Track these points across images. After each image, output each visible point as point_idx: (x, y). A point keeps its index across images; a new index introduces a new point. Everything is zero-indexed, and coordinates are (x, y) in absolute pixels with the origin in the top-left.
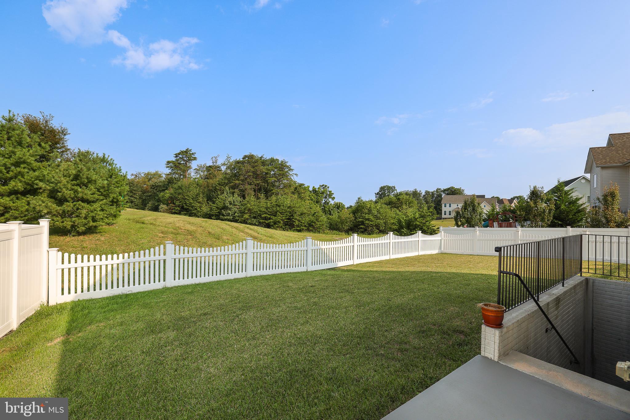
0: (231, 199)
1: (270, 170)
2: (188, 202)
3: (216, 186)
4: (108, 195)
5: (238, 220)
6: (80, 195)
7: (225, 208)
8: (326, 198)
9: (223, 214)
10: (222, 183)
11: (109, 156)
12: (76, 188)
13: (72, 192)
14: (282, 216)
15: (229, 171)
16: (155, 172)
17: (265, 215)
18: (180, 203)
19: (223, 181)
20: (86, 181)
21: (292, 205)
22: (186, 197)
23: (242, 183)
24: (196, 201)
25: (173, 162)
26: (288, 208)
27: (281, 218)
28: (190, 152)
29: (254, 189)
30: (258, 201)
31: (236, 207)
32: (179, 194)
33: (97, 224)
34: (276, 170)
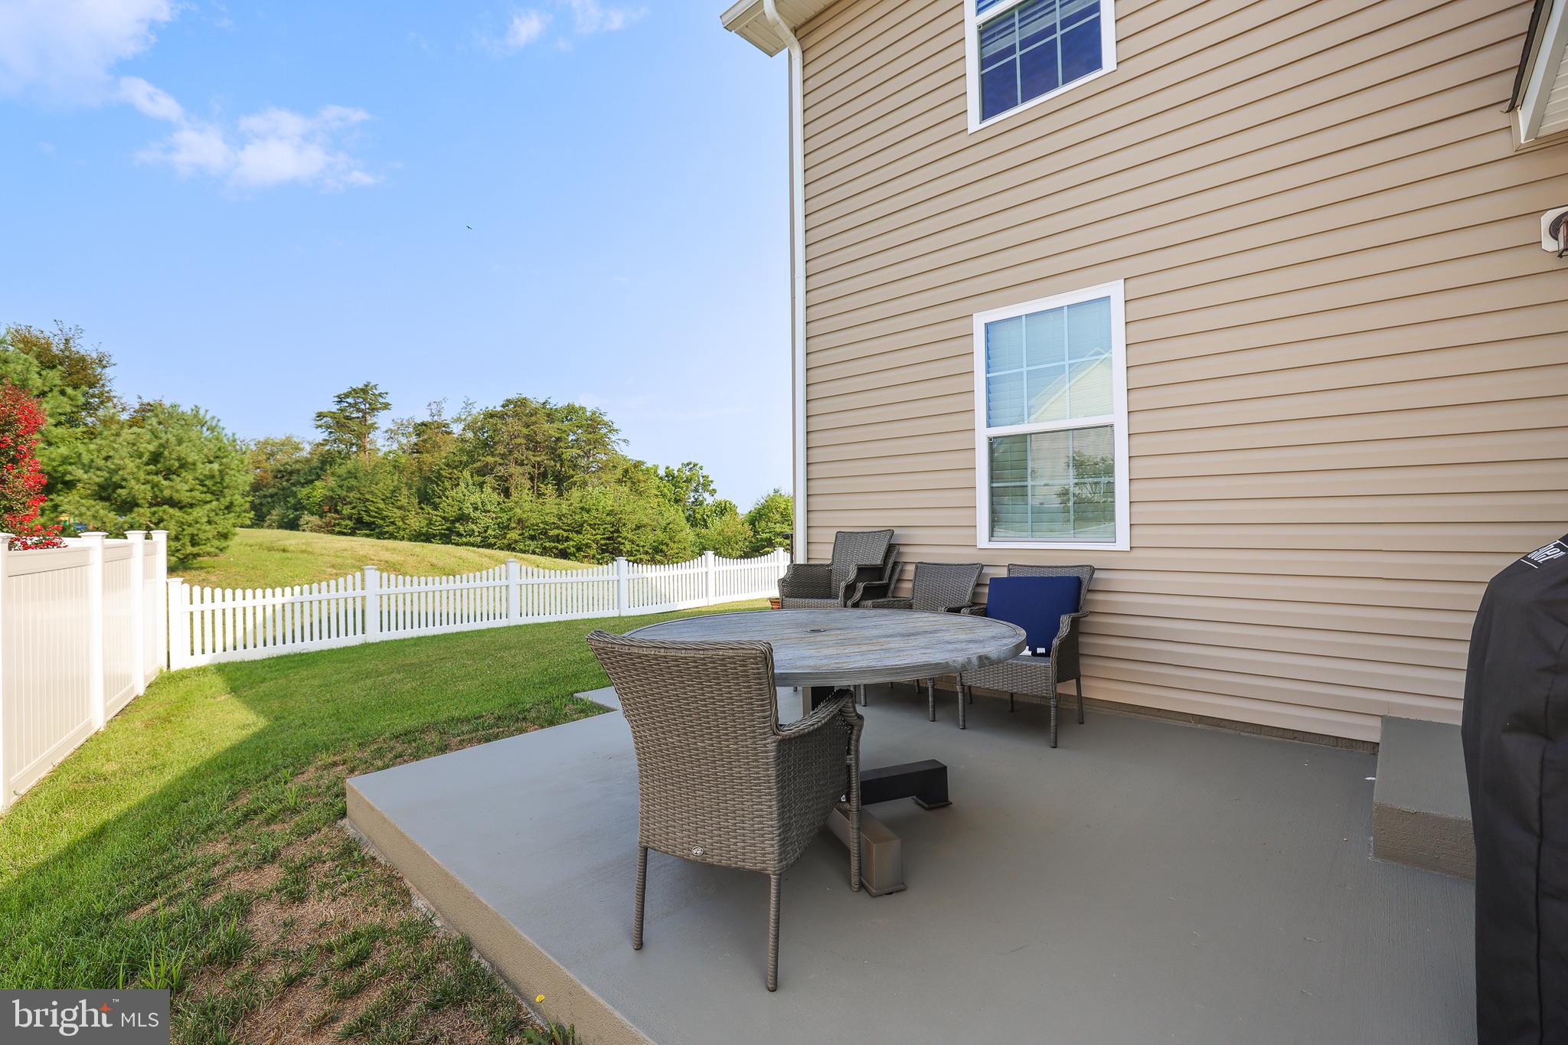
0: (476, 498)
1: (565, 431)
2: (372, 508)
3: (441, 469)
4: (222, 492)
5: (495, 544)
6: (167, 493)
7: (463, 518)
8: (696, 490)
9: (458, 532)
10: (454, 461)
11: (207, 411)
12: (156, 478)
13: (148, 487)
14: (594, 532)
15: (470, 435)
16: (284, 438)
17: (556, 532)
18: (353, 511)
19: (457, 459)
20: (177, 464)
21: (616, 508)
22: (368, 496)
23: (501, 461)
24: (393, 504)
25: (332, 415)
26: (608, 515)
27: (593, 538)
28: (374, 391)
29: (529, 473)
30: (541, 500)
31: (488, 514)
32: (350, 489)
33: (201, 549)
34: (580, 431)
